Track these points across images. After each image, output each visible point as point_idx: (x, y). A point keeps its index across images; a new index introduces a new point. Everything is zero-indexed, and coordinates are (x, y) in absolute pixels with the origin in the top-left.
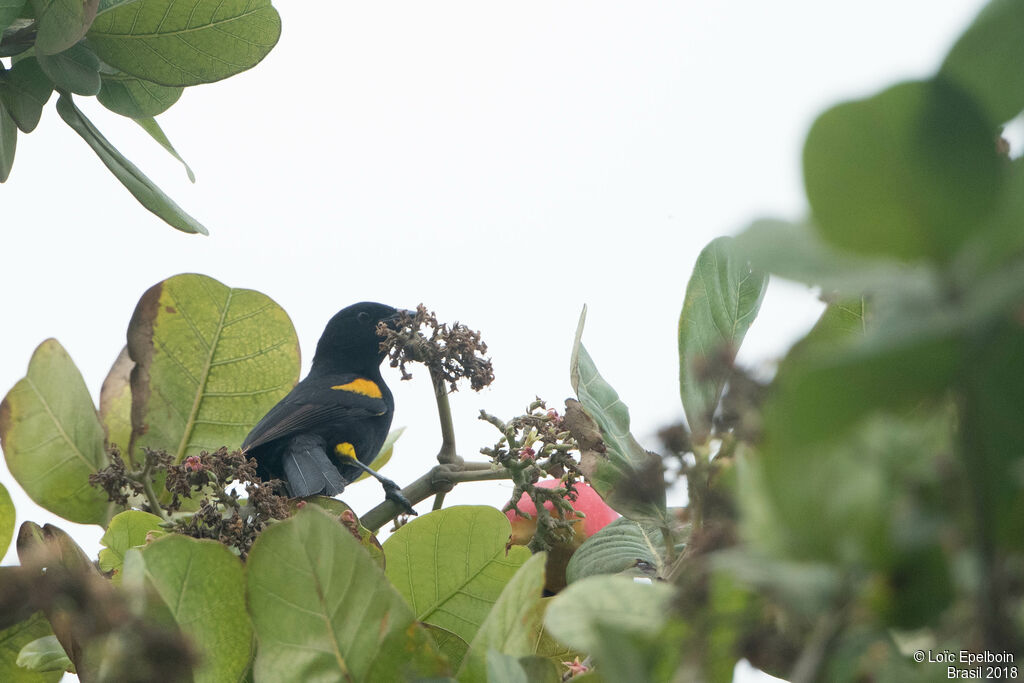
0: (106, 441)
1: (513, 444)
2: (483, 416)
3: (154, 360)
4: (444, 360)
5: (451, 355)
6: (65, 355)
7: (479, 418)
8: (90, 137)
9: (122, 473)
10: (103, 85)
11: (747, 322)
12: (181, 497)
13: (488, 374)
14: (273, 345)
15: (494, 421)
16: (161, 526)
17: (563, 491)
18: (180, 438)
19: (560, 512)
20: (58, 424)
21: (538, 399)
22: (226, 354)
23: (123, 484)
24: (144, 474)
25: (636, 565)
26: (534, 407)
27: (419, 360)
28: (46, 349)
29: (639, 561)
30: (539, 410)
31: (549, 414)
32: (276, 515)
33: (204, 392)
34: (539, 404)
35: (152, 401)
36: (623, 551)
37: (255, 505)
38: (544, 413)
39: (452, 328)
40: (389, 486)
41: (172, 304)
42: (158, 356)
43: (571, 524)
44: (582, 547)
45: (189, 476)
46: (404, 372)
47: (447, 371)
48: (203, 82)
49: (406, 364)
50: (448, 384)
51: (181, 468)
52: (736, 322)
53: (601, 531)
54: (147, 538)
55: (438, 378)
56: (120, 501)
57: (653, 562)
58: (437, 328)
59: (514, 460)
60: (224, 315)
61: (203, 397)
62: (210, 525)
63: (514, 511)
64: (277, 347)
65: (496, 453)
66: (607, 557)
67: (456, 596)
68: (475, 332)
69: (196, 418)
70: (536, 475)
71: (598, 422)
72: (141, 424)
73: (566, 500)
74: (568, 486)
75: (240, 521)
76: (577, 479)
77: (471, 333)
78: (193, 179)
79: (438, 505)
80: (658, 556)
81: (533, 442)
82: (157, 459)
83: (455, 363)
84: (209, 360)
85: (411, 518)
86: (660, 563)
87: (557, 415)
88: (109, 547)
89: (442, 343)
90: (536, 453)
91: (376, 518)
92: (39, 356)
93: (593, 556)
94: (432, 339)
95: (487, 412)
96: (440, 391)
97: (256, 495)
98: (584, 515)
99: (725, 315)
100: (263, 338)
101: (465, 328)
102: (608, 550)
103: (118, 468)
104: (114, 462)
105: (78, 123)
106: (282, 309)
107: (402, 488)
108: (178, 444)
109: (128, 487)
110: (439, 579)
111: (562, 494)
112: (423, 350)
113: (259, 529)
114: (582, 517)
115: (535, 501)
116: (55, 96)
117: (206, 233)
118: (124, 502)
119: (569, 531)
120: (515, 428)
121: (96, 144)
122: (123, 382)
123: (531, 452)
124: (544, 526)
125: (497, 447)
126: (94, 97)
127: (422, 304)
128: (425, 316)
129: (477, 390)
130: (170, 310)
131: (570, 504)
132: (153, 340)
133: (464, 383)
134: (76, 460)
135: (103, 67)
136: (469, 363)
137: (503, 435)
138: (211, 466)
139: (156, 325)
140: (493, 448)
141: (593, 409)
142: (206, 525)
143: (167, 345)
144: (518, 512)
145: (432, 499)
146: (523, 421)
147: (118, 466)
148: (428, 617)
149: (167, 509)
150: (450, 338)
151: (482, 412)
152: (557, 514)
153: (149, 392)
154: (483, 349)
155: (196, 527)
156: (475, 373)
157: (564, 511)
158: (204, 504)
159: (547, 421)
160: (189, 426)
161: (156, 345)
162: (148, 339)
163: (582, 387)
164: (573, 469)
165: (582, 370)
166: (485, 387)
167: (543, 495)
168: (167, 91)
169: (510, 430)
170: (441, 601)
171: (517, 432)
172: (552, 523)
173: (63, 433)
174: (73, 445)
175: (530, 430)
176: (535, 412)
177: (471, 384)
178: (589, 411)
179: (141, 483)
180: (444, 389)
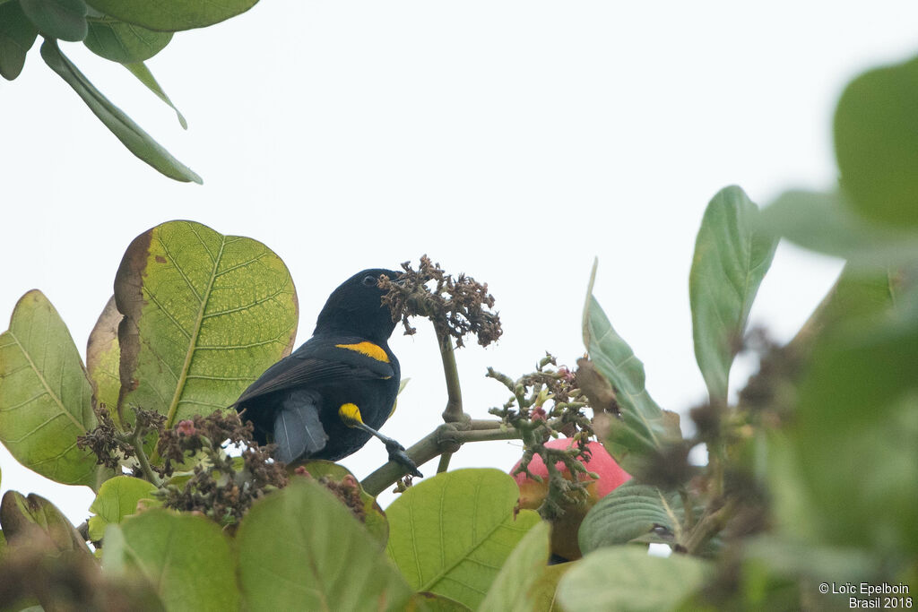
0: (94, 398)
1: (523, 403)
2: (491, 374)
3: (143, 312)
4: (449, 314)
5: (457, 308)
6: (49, 307)
7: (487, 376)
8: (76, 82)
9: (112, 435)
10: (90, 28)
11: (761, 273)
12: (173, 463)
13: (496, 328)
14: (268, 296)
15: (502, 379)
16: (153, 495)
17: (576, 452)
18: (172, 393)
19: (573, 473)
20: (43, 380)
21: (548, 355)
22: (219, 305)
23: (113, 446)
24: (135, 435)
25: (652, 530)
26: (544, 363)
27: (423, 314)
28: (30, 301)
29: (657, 526)
30: (549, 367)
31: (561, 371)
32: (273, 481)
33: (196, 345)
34: (550, 360)
35: (142, 355)
36: (640, 514)
37: (252, 470)
38: (555, 369)
39: (457, 281)
40: (392, 447)
41: (161, 252)
42: (148, 307)
43: (585, 487)
44: (595, 509)
45: (182, 441)
46: (407, 327)
47: (453, 326)
48: (195, 27)
49: (410, 318)
50: (454, 340)
51: (173, 433)
52: (749, 273)
53: (615, 492)
54: (138, 507)
55: (443, 333)
56: (110, 464)
57: (670, 526)
58: (442, 281)
59: (523, 420)
60: (216, 264)
61: (195, 351)
62: (204, 493)
63: (523, 474)
64: (273, 297)
65: (506, 413)
66: (622, 521)
67: (463, 564)
68: (482, 284)
69: (188, 374)
70: (546, 435)
71: (612, 382)
72: (130, 379)
73: (579, 462)
74: (581, 447)
75: (236, 488)
76: (590, 439)
77: (478, 286)
78: (184, 124)
79: (443, 466)
80: (675, 520)
81: (543, 402)
82: (149, 420)
83: (461, 317)
84: (202, 311)
85: (416, 481)
86: (678, 528)
87: (568, 371)
88: (99, 514)
89: (446, 296)
90: (547, 412)
91: (378, 481)
92: (22, 309)
93: (607, 518)
94: (437, 293)
95: (496, 370)
96: (445, 347)
97: (252, 460)
98: (598, 476)
99: (737, 267)
100: (257, 288)
101: (471, 280)
102: (623, 513)
103: (107, 430)
104: (103, 423)
105: (63, 69)
106: (278, 257)
107: (406, 449)
108: (170, 401)
109: (118, 449)
110: (444, 546)
111: (575, 455)
112: (428, 304)
113: (256, 496)
114: (595, 478)
115: (546, 462)
116: (40, 40)
117: (201, 182)
118: (114, 465)
119: (582, 493)
120: (525, 387)
121: (83, 90)
122: (112, 335)
123: (542, 412)
124: (556, 488)
125: (506, 407)
126: (82, 42)
127: (426, 256)
128: (429, 268)
129: (485, 346)
130: (160, 259)
131: (583, 465)
132: (143, 291)
133: (471, 338)
134: (64, 417)
135: (89, 11)
136: (476, 318)
137: (512, 395)
138: (205, 431)
139: (146, 276)
140: (502, 408)
141: (608, 368)
142: (201, 493)
143: (157, 297)
144: (529, 475)
145: (437, 459)
146: (533, 378)
147: (107, 428)
148: (434, 586)
149: (159, 471)
150: (455, 291)
151: (490, 370)
152: (570, 475)
153: (139, 345)
154: (490, 302)
155: (190, 495)
156: (482, 328)
157: (577, 472)
158: (197, 470)
159: (558, 378)
160: (181, 381)
161: (146, 297)
162: (136, 291)
163: (595, 344)
164: (585, 428)
165: (594, 325)
166: (493, 342)
167: (553, 456)
168: (157, 37)
169: (520, 389)
170: (448, 568)
171: (526, 391)
172: (565, 485)
173: (49, 390)
174: (59, 403)
175: (541, 387)
176: (545, 369)
177: (477, 339)
178: (602, 371)
179: (131, 445)
180: (450, 344)
